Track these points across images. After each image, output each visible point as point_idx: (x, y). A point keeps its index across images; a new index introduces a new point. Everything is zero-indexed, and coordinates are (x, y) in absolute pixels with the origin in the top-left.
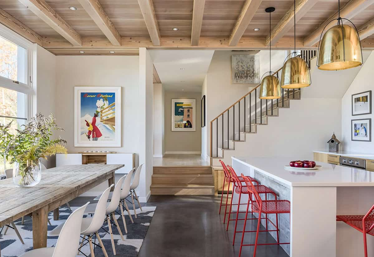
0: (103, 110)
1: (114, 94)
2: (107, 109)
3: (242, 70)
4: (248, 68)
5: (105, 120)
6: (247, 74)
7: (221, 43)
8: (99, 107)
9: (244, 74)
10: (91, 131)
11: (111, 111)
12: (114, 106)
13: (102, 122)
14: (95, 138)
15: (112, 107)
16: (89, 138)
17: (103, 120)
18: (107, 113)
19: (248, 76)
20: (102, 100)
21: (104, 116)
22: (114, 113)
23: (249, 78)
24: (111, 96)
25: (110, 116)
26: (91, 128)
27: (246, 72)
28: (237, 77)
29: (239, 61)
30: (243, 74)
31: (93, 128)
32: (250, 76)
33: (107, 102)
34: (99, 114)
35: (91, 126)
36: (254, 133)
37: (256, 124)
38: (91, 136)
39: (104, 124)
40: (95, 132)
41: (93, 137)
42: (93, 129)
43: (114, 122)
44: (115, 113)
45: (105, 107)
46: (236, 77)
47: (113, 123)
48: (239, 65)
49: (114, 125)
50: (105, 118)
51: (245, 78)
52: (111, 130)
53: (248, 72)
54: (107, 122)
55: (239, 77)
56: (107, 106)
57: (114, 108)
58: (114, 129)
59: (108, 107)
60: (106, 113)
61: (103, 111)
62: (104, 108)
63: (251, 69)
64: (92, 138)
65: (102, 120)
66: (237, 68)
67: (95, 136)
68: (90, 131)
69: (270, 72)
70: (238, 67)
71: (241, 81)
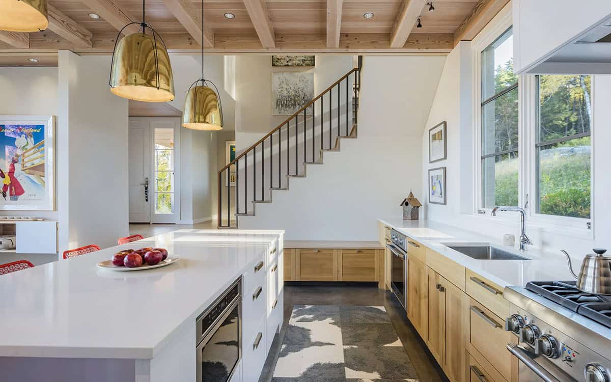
0: (25, 153)
1: (42, 127)
2: (32, 151)
3: (288, 95)
4: (296, 92)
5: (29, 169)
6: (295, 101)
7: (189, 43)
8: (19, 147)
9: (291, 100)
10: (8, 186)
11: (39, 154)
12: (43, 145)
13: (24, 170)
14: (13, 196)
15: (39, 147)
16: (4, 196)
17: (26, 168)
18: (32, 157)
19: (297, 103)
20: (23, 137)
21: (26, 162)
22: (42, 157)
23: (298, 106)
24: (39, 131)
25: (37, 162)
26: (7, 181)
27: (293, 98)
28: (280, 106)
29: (283, 82)
30: (289, 101)
31: (11, 180)
32: (299, 104)
33: (32, 139)
34: (20, 159)
35: (8, 178)
36: (285, 189)
37: (289, 176)
38: (8, 193)
39: (27, 175)
40: (13, 188)
41: (11, 195)
42: (10, 182)
43: (44, 172)
44: (44, 157)
45: (28, 147)
46: (278, 105)
47: (40, 173)
48: (282, 88)
49: (44, 177)
50: (28, 165)
51: (292, 107)
52: (39, 183)
53: (297, 99)
54: (32, 171)
55: (282, 105)
56: (32, 146)
57: (43, 150)
58: (44, 182)
59: (33, 148)
60: (30, 157)
61: (26, 155)
62: (27, 149)
63: (301, 93)
64: (9, 197)
65: (24, 168)
66: (279, 92)
67: (14, 193)
68: (6, 185)
69: (203, 80)
70: (282, 91)
71: (286, 112)
